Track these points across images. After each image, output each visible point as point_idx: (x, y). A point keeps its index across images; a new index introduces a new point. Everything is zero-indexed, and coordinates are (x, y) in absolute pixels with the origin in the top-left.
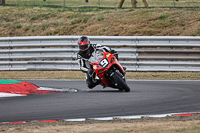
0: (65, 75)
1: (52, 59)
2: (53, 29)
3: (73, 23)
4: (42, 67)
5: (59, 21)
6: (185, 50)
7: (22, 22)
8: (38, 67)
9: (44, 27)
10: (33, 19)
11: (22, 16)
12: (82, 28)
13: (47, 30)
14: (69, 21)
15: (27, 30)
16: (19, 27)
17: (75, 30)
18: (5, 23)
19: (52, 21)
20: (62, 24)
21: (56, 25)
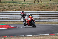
0: (18, 23)
1: (14, 18)
3: (20, 8)
6: (53, 15)
7: (6, 7)
8: (10, 20)
10: (9, 6)
11: (6, 5)
12: (23, 9)
13: (13, 10)
14: (19, 7)
15: (7, 10)
16: (5, 9)
17: (21, 9)
18: (1, 7)
20: (17, 8)
21: (15, 8)
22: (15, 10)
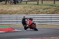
1: (45, 21)
2: (49, 12)
4: (42, 24)
5: (51, 10)
7: (41, 10)
8: (41, 24)
9: (46, 12)
10: (44, 9)
12: (57, 12)
13: (47, 13)
14: (54, 10)
15: (41, 12)
16: (39, 12)
17: (55, 13)
18: (36, 10)
19: (49, 10)
21: (50, 11)
22: (49, 14)
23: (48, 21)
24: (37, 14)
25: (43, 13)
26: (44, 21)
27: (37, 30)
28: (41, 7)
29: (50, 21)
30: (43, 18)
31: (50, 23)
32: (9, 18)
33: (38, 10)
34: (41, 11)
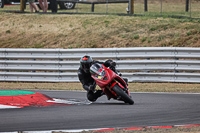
2: (168, 40)
3: (188, 35)
4: (147, 79)
5: (176, 32)
7: (141, 32)
8: (143, 79)
9: (160, 39)
10: (152, 30)
11: (142, 26)
12: (197, 39)
13: (162, 42)
14: (185, 33)
15: (144, 41)
16: (136, 38)
17: (188, 42)
18: (124, 33)
19: (169, 31)
20: (178, 35)
21: (172, 36)
23: (166, 71)
24: (127, 45)
25: (150, 43)
26: (152, 71)
27: (131, 103)
28: (143, 23)
29: (171, 71)
30: (149, 58)
31: (171, 76)
32: (35, 59)
33: (130, 33)
34: (142, 36)
